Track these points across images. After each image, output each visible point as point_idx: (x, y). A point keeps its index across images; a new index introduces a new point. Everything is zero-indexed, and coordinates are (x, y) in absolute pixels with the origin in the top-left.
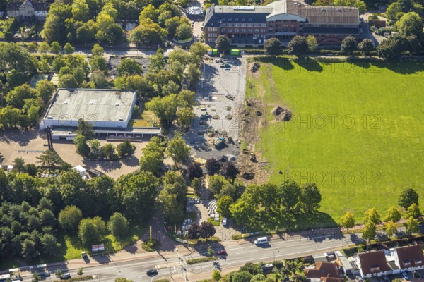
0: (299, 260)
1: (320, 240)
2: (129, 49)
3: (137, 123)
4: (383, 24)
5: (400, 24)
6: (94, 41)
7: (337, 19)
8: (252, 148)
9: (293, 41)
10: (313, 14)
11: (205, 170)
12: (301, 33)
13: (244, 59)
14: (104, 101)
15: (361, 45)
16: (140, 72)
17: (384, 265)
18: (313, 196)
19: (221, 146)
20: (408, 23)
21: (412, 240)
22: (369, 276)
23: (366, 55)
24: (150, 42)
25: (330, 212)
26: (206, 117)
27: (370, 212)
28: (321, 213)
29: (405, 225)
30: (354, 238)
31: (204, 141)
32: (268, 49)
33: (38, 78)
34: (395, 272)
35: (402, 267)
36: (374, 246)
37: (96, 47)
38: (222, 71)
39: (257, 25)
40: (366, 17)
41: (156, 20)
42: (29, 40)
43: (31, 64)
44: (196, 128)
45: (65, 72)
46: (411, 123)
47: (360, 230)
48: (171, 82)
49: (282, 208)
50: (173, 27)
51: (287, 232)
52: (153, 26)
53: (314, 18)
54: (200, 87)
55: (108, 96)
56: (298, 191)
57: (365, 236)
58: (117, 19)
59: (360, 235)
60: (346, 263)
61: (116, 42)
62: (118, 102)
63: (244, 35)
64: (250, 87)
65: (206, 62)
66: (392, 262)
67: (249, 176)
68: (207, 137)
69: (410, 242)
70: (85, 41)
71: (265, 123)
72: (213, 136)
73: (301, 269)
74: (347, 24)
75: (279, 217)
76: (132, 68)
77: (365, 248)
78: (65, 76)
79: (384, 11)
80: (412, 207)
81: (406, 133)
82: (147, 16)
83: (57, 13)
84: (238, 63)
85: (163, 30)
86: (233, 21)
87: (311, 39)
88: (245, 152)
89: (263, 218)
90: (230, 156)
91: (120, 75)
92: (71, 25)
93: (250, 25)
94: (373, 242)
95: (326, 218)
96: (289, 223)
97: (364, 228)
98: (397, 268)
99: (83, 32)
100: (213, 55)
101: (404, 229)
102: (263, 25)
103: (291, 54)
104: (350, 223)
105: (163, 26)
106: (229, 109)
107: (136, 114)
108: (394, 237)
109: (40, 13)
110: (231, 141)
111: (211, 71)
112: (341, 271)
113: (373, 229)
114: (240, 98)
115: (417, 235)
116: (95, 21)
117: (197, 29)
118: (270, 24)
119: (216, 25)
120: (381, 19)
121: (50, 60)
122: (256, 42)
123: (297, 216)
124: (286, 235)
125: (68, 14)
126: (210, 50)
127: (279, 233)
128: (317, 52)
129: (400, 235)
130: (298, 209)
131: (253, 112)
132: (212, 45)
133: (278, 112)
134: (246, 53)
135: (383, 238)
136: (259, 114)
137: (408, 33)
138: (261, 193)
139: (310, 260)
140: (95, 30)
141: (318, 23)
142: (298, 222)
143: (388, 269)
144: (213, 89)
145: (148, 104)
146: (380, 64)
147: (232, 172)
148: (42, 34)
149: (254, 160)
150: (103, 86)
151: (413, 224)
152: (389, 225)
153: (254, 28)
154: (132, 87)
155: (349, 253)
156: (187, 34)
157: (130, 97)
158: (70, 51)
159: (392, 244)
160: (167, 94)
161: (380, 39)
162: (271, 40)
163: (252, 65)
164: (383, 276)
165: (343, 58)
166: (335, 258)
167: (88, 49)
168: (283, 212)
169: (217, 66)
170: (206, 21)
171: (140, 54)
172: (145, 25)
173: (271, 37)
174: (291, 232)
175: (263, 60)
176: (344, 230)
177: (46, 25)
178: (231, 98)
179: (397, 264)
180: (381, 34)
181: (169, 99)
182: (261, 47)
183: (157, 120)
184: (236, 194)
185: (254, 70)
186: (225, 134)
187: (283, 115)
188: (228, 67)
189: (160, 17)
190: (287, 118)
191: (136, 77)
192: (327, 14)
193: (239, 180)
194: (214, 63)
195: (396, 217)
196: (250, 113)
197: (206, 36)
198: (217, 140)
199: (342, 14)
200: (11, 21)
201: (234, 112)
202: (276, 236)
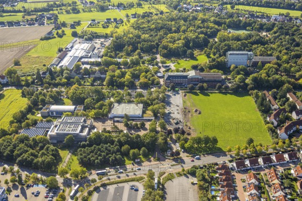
0: (213, 164)
1: (219, 157)
2: (137, 89)
3: (145, 115)
4: (230, 79)
5: (237, 79)
6: (124, 86)
7: (214, 77)
8: (188, 124)
9: (198, 85)
10: (205, 76)
11: (173, 132)
12: (200, 82)
13: (180, 92)
14: (132, 107)
15: (223, 87)
16: (143, 96)
17: (244, 166)
18: (215, 141)
19: (177, 123)
20: (240, 79)
21: (253, 157)
22: (239, 169)
23: (226, 90)
24: (145, 86)
25: (221, 147)
26: (170, 113)
27: (237, 146)
28: (218, 147)
29: (250, 151)
30: (231, 156)
31: (170, 121)
32: (189, 88)
33: (105, 99)
34: (248, 168)
35: (251, 166)
36: (239, 159)
37: (126, 88)
38: (173, 96)
39: (184, 80)
40: (223, 77)
41: (146, 78)
42: (100, 85)
43: (103, 94)
44: (167, 117)
45: (116, 97)
46: (245, 115)
47: (234, 153)
48: (156, 100)
49: (204, 145)
50: (153, 81)
51: (206, 154)
52: (146, 80)
53: (205, 77)
54: (166, 101)
55: (133, 106)
56: (210, 139)
57: (236, 155)
58: (132, 78)
59: (234, 155)
60: (230, 165)
61: (132, 86)
62: (137, 108)
63: (179, 83)
64: (184, 102)
65: (166, 93)
66: (247, 165)
67: (189, 134)
68: (171, 120)
69: (252, 157)
70: (121, 86)
71: (192, 115)
72: (173, 120)
73: (214, 168)
74: (217, 79)
75: (202, 149)
76: (141, 95)
77: (236, 160)
78: (117, 98)
79: (230, 75)
80: (252, 144)
81: (244, 118)
82: (143, 76)
83: (110, 76)
84: (178, 94)
85: (150, 82)
86: (176, 78)
87: (205, 85)
88: (186, 125)
89: (197, 149)
90: (181, 127)
91: (136, 98)
92: (116, 80)
93: (182, 80)
94: (238, 157)
95: (220, 149)
96: (206, 151)
97: (235, 152)
98: (249, 167)
99: (120, 82)
100: (169, 91)
101: (249, 153)
102: (187, 80)
103: (198, 90)
104: (230, 151)
105: (149, 80)
106: (178, 110)
107: (144, 112)
108: (246, 156)
109: (103, 76)
110: (180, 121)
111: (169, 97)
112: (229, 168)
113: (239, 152)
114: (181, 106)
115: (254, 155)
116: (124, 78)
117: (162, 81)
118: (189, 79)
119: (169, 80)
120: (229, 77)
121: (109, 93)
122: (184, 86)
123: (209, 148)
124: (206, 155)
125: (114, 76)
126: (167, 89)
127: (203, 155)
128: (207, 90)
129: (248, 155)
130: (209, 146)
131: (187, 111)
132: (168, 87)
133: (196, 111)
134: (181, 90)
135: (242, 156)
136: (189, 112)
137: (240, 82)
138: (196, 140)
139: (217, 164)
140: (124, 82)
141: (207, 79)
142: (210, 150)
143: (245, 167)
144: (171, 103)
145: (149, 108)
146: (231, 94)
147: (183, 133)
148: (105, 83)
149: (190, 128)
150: (130, 102)
151: (253, 151)
152: (244, 151)
153: (183, 81)
154: (142, 102)
155: (231, 161)
156: (158, 83)
157: (141, 106)
158: (116, 90)
159: (246, 158)
160: (155, 105)
161: (230, 85)
162: (190, 85)
163: (184, 94)
164: (244, 170)
165: (217, 91)
166: (225, 163)
167: (122, 89)
168: (204, 147)
169: (171, 95)
170: (165, 78)
171: (142, 90)
172: (142, 80)
173: (189, 84)
174: (208, 154)
175: (187, 92)
176: (227, 153)
177: (106, 80)
178: (178, 106)
179: (249, 165)
180: (230, 83)
181: (156, 106)
182: (187, 88)
183: (152, 114)
184: (186, 140)
185: (185, 96)
186: (177, 119)
187: (198, 112)
188: (175, 95)
189: (148, 77)
190: (200, 113)
191: (143, 98)
192: (210, 76)
193: (186, 136)
194: (169, 93)
195: (246, 148)
196: (186, 112)
197: (166, 84)
198: (175, 121)
199: (215, 76)
200: (92, 79)
201: (179, 111)
202: (202, 156)
